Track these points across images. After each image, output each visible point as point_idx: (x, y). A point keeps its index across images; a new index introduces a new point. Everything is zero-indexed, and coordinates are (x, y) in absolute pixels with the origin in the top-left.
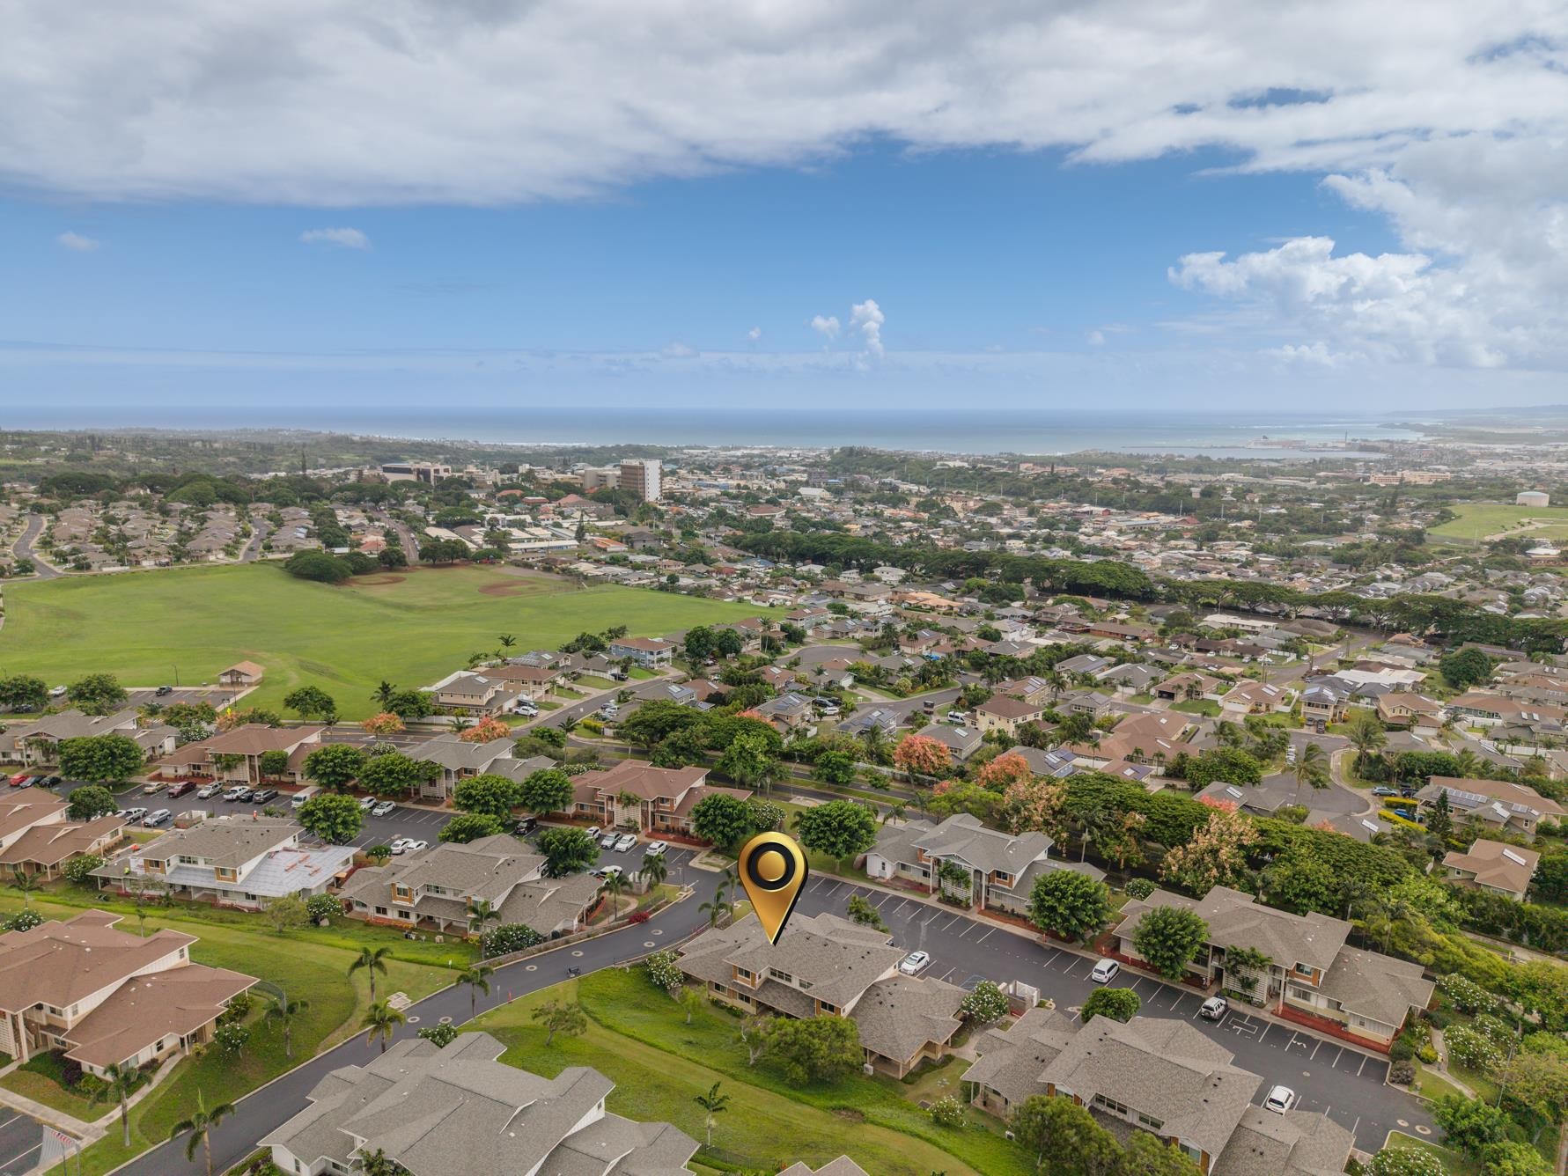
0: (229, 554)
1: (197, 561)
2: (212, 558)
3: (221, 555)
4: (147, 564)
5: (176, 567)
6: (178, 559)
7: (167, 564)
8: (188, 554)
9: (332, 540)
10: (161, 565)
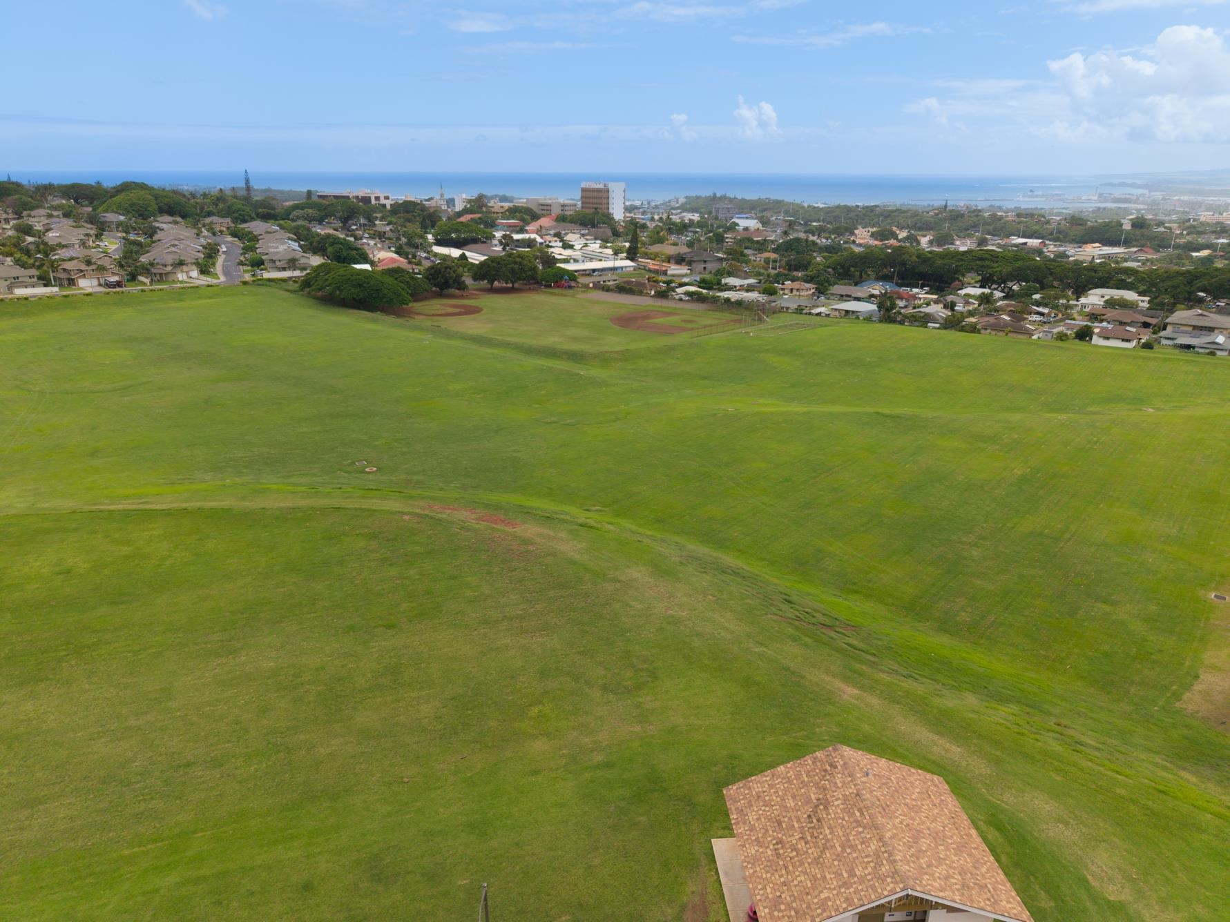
0: (204, 271)
1: (160, 281)
2: (181, 276)
3: (195, 273)
4: (87, 284)
5: (132, 289)
6: (133, 277)
7: (119, 284)
8: (146, 270)
9: (344, 253)
10: (109, 285)
